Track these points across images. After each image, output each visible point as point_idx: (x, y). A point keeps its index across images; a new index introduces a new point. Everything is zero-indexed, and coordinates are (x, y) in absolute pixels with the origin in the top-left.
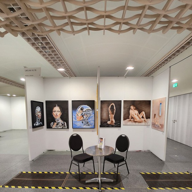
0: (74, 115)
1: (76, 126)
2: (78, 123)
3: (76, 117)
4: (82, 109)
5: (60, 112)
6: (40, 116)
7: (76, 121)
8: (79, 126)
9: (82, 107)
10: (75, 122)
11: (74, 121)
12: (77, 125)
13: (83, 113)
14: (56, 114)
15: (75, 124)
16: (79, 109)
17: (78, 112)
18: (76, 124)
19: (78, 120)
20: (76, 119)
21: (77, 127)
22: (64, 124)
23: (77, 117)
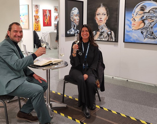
0: (128, 20)
1: (131, 38)
2: (133, 34)
3: (131, 23)
4: (142, 9)
5: (106, 15)
6: (78, 20)
7: (131, 29)
8: (135, 38)
9: (143, 6)
10: (129, 32)
11: (127, 30)
12: (132, 36)
13: (145, 17)
14: (101, 18)
15: (128, 35)
16: (137, 9)
17: (135, 14)
18: (130, 35)
19: (133, 28)
20: (130, 27)
21: (132, 40)
22: (111, 34)
23: (133, 22)
